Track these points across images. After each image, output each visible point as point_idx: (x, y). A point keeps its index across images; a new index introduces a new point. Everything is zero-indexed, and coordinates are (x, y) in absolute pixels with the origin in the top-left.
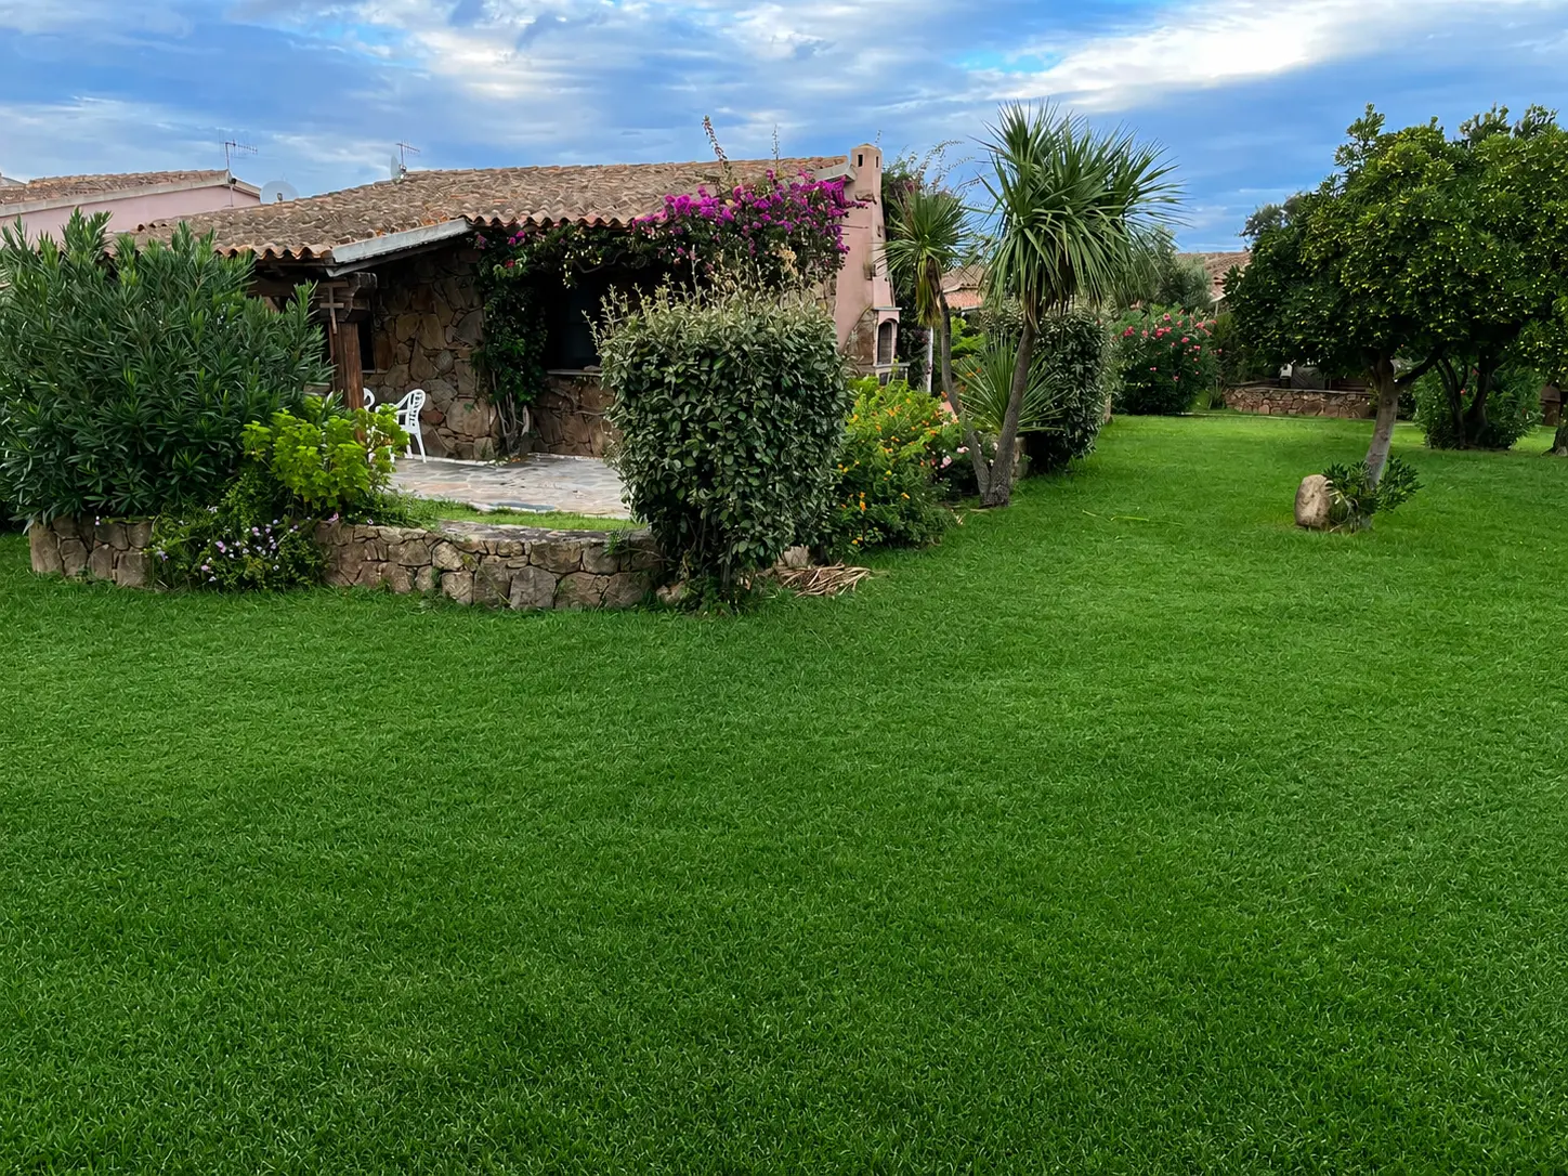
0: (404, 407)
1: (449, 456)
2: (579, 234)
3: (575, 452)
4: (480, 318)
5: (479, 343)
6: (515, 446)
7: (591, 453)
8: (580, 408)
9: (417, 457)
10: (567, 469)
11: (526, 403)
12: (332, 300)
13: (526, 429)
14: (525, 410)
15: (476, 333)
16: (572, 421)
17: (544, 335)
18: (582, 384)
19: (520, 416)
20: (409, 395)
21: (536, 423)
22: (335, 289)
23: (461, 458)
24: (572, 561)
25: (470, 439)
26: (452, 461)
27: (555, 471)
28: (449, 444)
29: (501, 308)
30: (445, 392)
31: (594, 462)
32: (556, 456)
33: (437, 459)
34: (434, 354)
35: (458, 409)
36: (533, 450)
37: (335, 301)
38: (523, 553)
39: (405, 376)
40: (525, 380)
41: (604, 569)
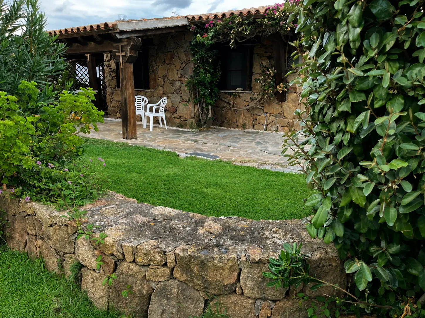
0: (159, 105)
1: (178, 127)
2: (238, 20)
3: (230, 125)
4: (192, 66)
5: (191, 77)
6: (205, 123)
7: (237, 127)
8: (233, 107)
9: (163, 126)
10: (227, 134)
11: (210, 104)
12: (121, 51)
13: (210, 116)
14: (210, 107)
15: (190, 73)
16: (230, 112)
17: (219, 74)
18: (235, 96)
19: (208, 110)
20: (161, 100)
21: (214, 113)
22: (122, 46)
23: (182, 128)
24: (226, 282)
25: (186, 119)
26: (178, 129)
27: (221, 135)
28: (177, 121)
29: (201, 59)
30: (177, 98)
31: (239, 131)
32: (222, 128)
33: (171, 128)
34: (172, 83)
35: (181, 107)
36: (213, 125)
37: (122, 52)
38: (165, 265)
39: (161, 92)
40: (210, 94)
41: (269, 294)
